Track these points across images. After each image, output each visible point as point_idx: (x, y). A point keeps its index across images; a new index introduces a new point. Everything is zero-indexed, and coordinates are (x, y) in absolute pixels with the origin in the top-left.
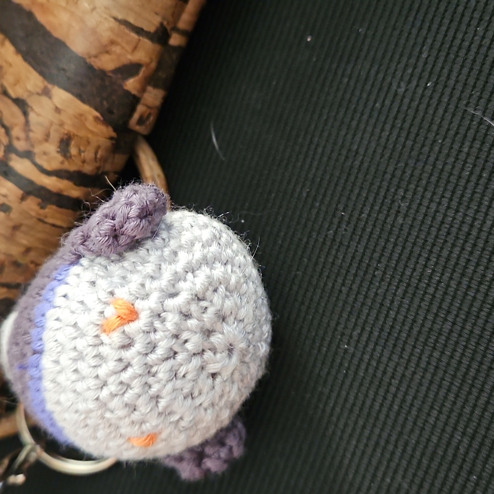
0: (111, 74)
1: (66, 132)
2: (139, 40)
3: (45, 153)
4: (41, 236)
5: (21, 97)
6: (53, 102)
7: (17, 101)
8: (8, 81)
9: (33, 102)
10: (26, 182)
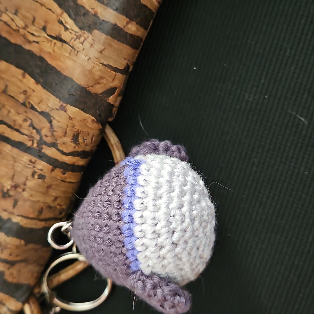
0: (100, 95)
1: (76, 130)
2: (116, 74)
3: (64, 144)
4: (63, 189)
5: (45, 111)
6: (67, 114)
7: (42, 113)
8: (34, 101)
9: (53, 114)
10: (53, 160)
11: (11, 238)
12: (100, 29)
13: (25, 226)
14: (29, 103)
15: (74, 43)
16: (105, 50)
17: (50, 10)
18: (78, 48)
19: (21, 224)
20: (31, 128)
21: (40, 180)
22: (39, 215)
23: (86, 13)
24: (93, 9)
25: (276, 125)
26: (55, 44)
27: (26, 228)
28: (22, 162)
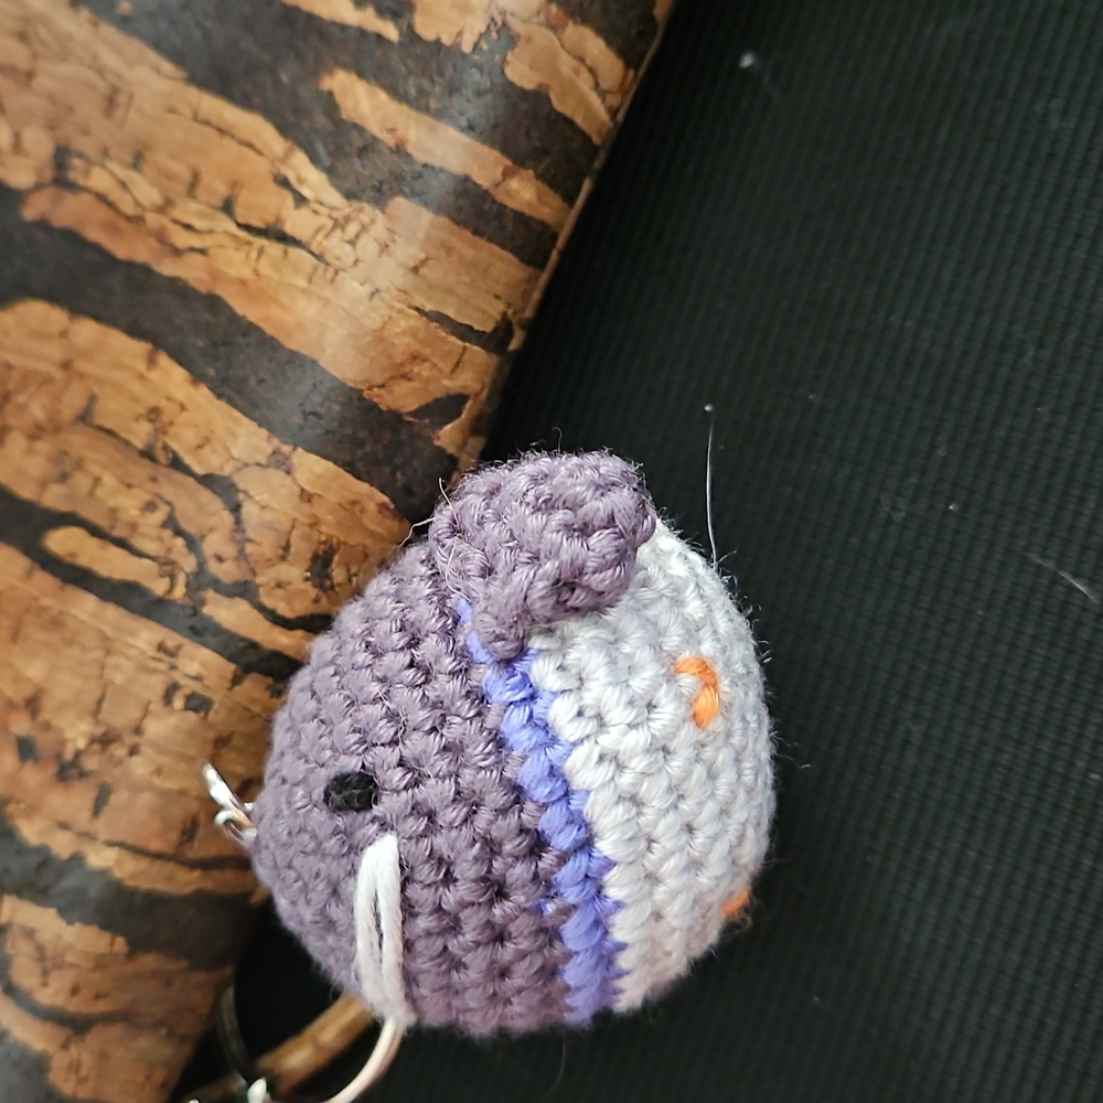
0: (411, 419)
1: (323, 538)
2: (465, 348)
3: (279, 585)
5: (218, 472)
6: (294, 480)
7: (208, 481)
8: (181, 441)
9: (248, 482)
10: (241, 645)
11: (78, 925)
12: (414, 195)
13: (130, 883)
14: (165, 448)
15: (325, 243)
16: (431, 262)
17: (250, 145)
18: (338, 258)
19: (118, 874)
20: (168, 533)
21: (192, 716)
22: (181, 844)
23: (369, 146)
24: (392, 131)
25: (989, 606)
26: (261, 251)
27: (133, 893)
28: (132, 652)
